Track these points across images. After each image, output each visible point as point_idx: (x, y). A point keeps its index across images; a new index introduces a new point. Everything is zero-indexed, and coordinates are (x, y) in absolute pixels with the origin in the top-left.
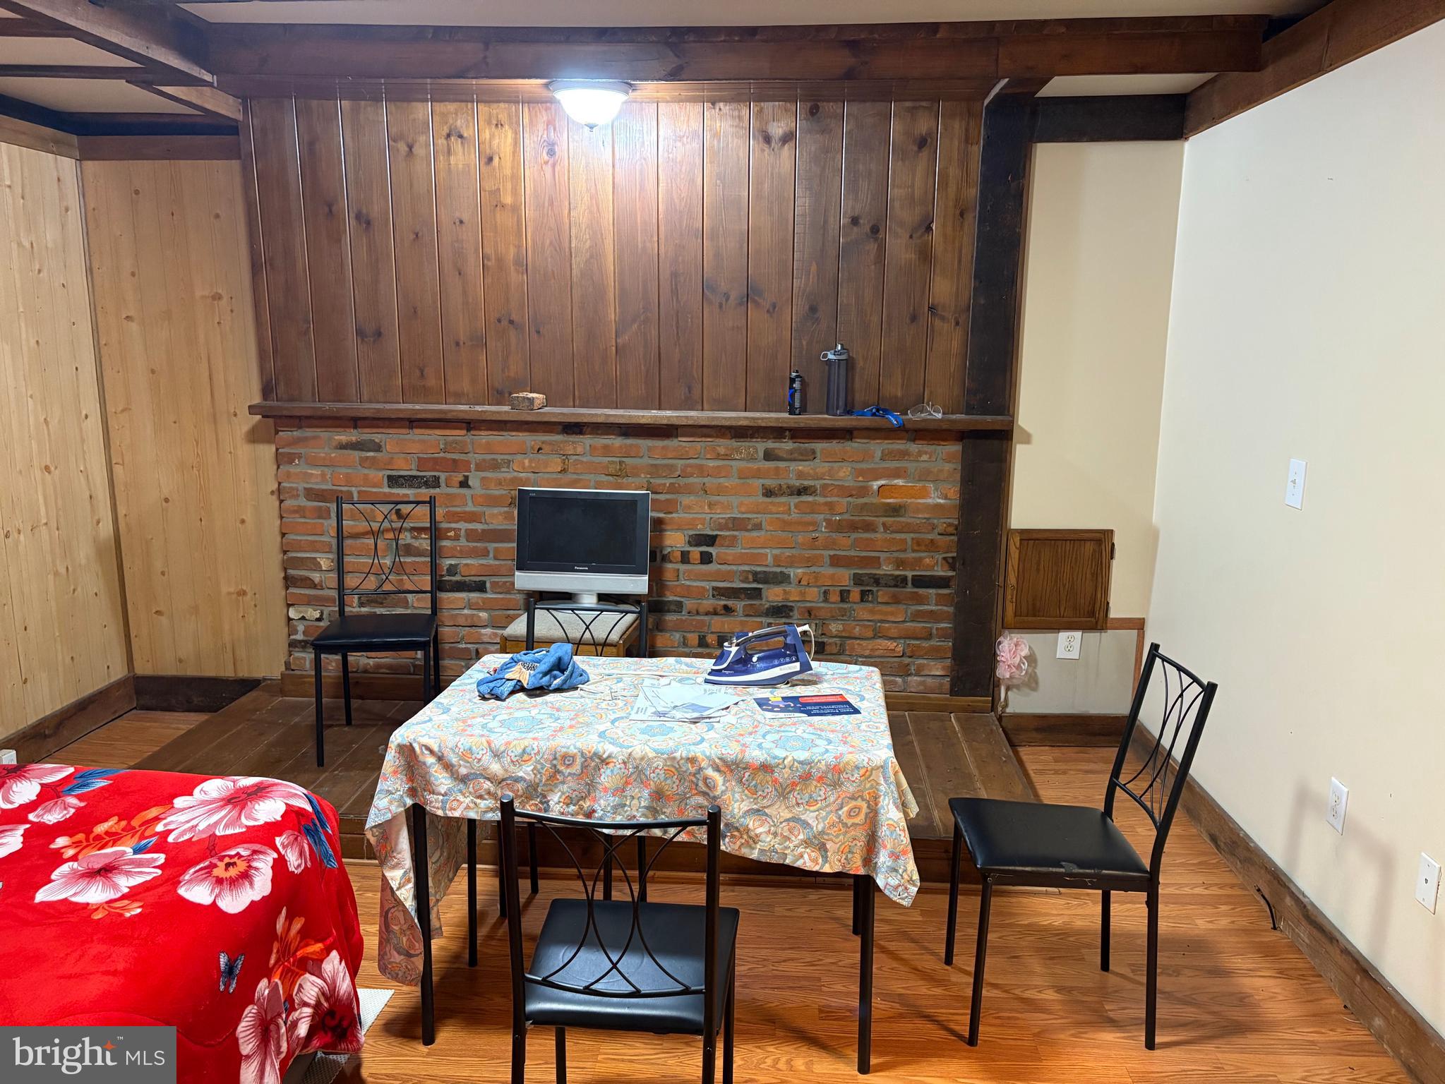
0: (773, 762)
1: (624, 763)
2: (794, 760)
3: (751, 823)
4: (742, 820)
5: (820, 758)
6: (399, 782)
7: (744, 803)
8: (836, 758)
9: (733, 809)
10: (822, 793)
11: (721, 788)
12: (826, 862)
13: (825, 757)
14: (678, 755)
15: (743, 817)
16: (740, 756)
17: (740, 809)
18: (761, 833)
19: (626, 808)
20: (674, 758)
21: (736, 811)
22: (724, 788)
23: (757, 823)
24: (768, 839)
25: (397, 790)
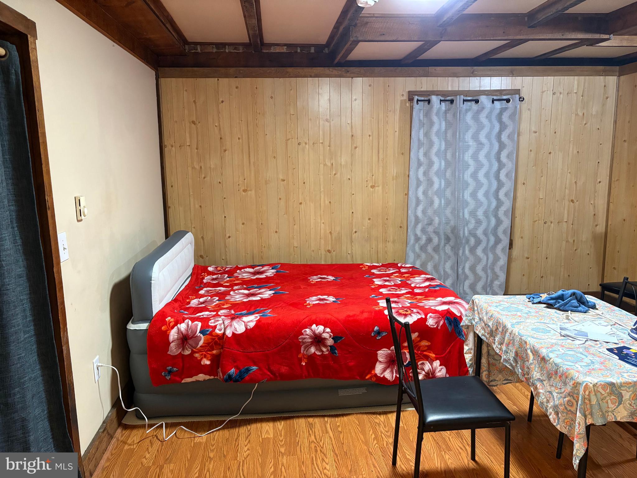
0: (547, 358)
1: (510, 334)
2: (553, 361)
3: (539, 385)
4: (536, 381)
5: (562, 365)
6: (471, 314)
7: (538, 374)
8: (567, 369)
9: (533, 374)
10: (560, 385)
11: (531, 361)
12: (559, 424)
13: (564, 366)
14: (523, 338)
15: (536, 380)
16: (538, 349)
17: (536, 376)
18: (541, 393)
19: (508, 354)
20: (522, 339)
21: (534, 376)
22: (532, 362)
23: (541, 387)
24: (543, 398)
25: (469, 316)
